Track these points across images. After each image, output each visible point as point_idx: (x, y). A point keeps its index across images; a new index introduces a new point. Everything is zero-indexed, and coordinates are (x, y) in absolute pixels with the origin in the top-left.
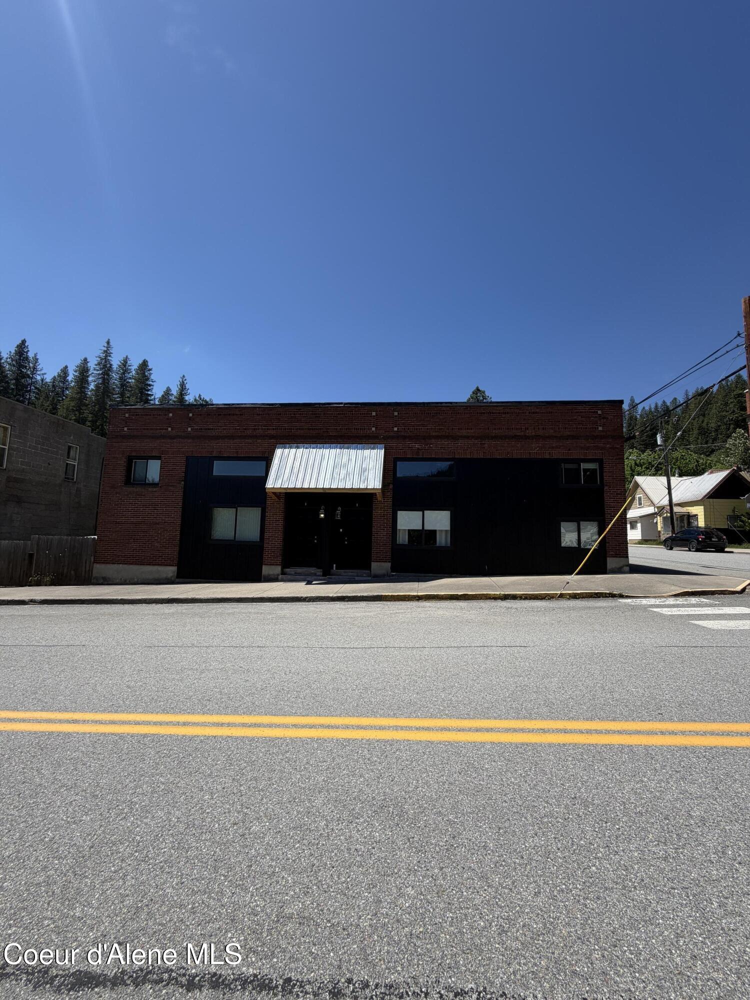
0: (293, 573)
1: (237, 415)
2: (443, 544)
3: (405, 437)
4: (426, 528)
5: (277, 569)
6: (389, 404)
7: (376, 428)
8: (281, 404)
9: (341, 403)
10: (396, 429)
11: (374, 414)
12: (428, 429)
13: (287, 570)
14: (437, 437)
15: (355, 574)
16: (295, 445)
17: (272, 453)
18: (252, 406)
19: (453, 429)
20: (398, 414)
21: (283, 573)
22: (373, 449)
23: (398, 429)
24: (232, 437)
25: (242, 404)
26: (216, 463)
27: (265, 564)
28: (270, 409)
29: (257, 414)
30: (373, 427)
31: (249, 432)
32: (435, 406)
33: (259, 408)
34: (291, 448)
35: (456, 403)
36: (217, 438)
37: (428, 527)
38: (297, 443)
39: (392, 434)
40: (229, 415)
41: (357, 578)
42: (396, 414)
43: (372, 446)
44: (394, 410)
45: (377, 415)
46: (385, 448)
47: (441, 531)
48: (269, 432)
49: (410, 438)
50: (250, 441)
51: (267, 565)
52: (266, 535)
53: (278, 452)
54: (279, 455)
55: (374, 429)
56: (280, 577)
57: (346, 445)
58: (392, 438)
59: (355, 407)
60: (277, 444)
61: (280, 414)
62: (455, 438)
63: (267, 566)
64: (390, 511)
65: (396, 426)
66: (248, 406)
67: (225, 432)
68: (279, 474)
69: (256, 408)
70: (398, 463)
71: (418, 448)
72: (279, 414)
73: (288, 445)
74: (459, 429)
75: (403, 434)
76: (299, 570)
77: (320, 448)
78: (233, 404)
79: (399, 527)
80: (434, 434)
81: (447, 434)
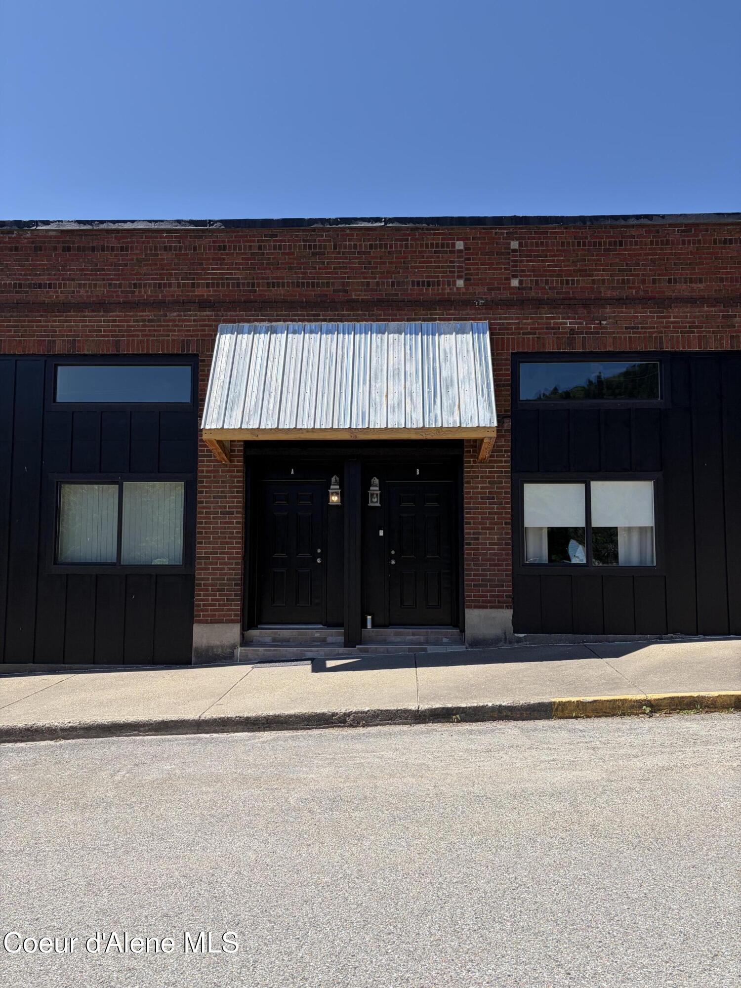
0: (268, 640)
1: (112, 249)
2: (635, 560)
3: (539, 303)
4: (595, 524)
5: (231, 633)
6: (499, 221)
7: (466, 280)
8: (225, 222)
9: (378, 220)
10: (515, 283)
11: (460, 245)
12: (593, 282)
13: (254, 633)
14: (620, 302)
15: (422, 639)
16: (266, 324)
17: (209, 345)
18: (153, 226)
19: (654, 281)
20: (520, 245)
21: (245, 642)
22: (462, 331)
23: (521, 282)
24: (102, 306)
25: (125, 222)
26: (64, 374)
27: (200, 622)
28: (197, 235)
29: (165, 249)
30: (460, 277)
31: (146, 293)
32: (612, 227)
33: (168, 231)
34: (256, 331)
35: (663, 217)
36: (64, 307)
37: (598, 522)
38: (270, 321)
39: (507, 295)
40: (93, 249)
41: (431, 649)
42: (515, 245)
43: (459, 324)
44: (511, 236)
45: (466, 249)
46: (490, 329)
47: (629, 529)
48: (198, 292)
49: (553, 304)
50: (148, 314)
51: (206, 622)
52: (202, 549)
53: (225, 342)
54: (226, 349)
55: (460, 283)
56: (239, 651)
57: (393, 325)
58: (508, 304)
59: (412, 229)
60: (219, 321)
61: (224, 248)
62: (662, 303)
63: (202, 626)
64: (506, 483)
65: (515, 276)
66: (141, 226)
67: (82, 291)
68: (231, 395)
69: (162, 231)
70: (524, 368)
71: (572, 330)
72: (220, 248)
73: (246, 325)
74: (670, 281)
75: (533, 294)
76: (285, 632)
77: (329, 332)
78: (102, 222)
79: (527, 524)
80: (609, 294)
81: (641, 293)
